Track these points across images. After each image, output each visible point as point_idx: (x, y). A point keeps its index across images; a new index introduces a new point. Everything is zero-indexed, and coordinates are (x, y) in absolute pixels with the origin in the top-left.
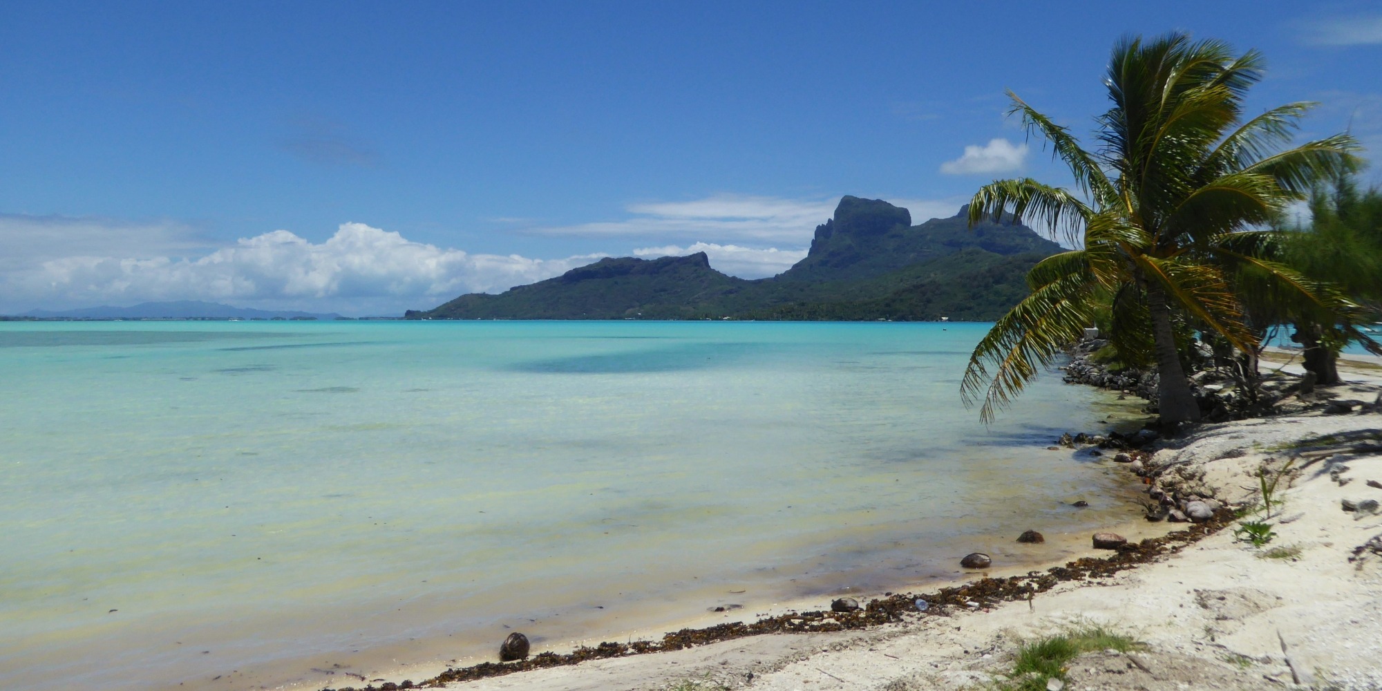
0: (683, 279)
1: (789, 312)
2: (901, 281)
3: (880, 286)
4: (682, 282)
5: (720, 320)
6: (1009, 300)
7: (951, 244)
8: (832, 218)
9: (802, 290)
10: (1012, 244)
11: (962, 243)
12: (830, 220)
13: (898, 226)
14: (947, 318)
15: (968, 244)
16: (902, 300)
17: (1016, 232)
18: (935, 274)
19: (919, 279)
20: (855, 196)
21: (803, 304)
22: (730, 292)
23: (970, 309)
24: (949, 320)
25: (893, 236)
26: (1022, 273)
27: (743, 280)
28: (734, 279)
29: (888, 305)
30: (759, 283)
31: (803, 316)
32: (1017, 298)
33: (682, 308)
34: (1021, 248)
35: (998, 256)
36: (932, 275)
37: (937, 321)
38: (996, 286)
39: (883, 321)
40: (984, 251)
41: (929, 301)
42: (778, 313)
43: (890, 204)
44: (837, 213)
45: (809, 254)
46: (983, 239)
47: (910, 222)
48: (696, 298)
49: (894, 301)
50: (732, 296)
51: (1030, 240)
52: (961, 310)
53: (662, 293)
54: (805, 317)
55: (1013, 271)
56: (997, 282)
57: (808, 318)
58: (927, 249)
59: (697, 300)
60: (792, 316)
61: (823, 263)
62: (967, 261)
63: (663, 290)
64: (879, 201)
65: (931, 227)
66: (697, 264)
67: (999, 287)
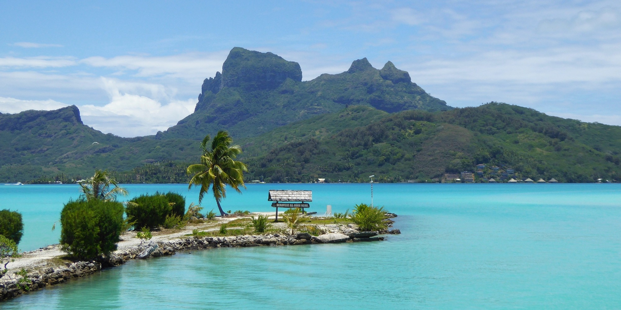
0: (50, 136)
1: (155, 174)
2: (286, 139)
3: (264, 145)
4: (49, 140)
5: (73, 183)
6: (387, 160)
7: (341, 101)
8: (221, 71)
9: (182, 149)
10: (401, 102)
11: (352, 100)
12: (218, 73)
13: (289, 81)
14: (324, 179)
15: (358, 101)
16: (278, 160)
17: (404, 89)
18: (321, 132)
19: (303, 138)
20: (245, 48)
21: (171, 165)
22: (103, 151)
23: (348, 169)
24: (326, 181)
25: (284, 92)
26: (402, 131)
27: (120, 138)
28: (110, 137)
29: (263, 166)
30: (138, 140)
31: (169, 178)
32: (395, 157)
33: (44, 169)
34: (410, 106)
35: (384, 113)
36: (317, 133)
37: (313, 182)
38: (375, 145)
39: (258, 182)
40: (371, 108)
41: (307, 161)
42: (142, 175)
43: (280, 58)
44: (225, 66)
45: (196, 109)
46: (372, 96)
47: (301, 77)
48: (65, 158)
49: (270, 161)
50: (103, 155)
51: (418, 97)
52: (340, 170)
53: (25, 152)
54: (172, 180)
55: (393, 129)
56: (377, 140)
57: (176, 180)
58: (318, 105)
59: (65, 160)
60: (158, 178)
61: (210, 120)
62: (353, 119)
63: (28, 149)
64: (269, 54)
65: (323, 82)
66: (67, 119)
67: (379, 145)
